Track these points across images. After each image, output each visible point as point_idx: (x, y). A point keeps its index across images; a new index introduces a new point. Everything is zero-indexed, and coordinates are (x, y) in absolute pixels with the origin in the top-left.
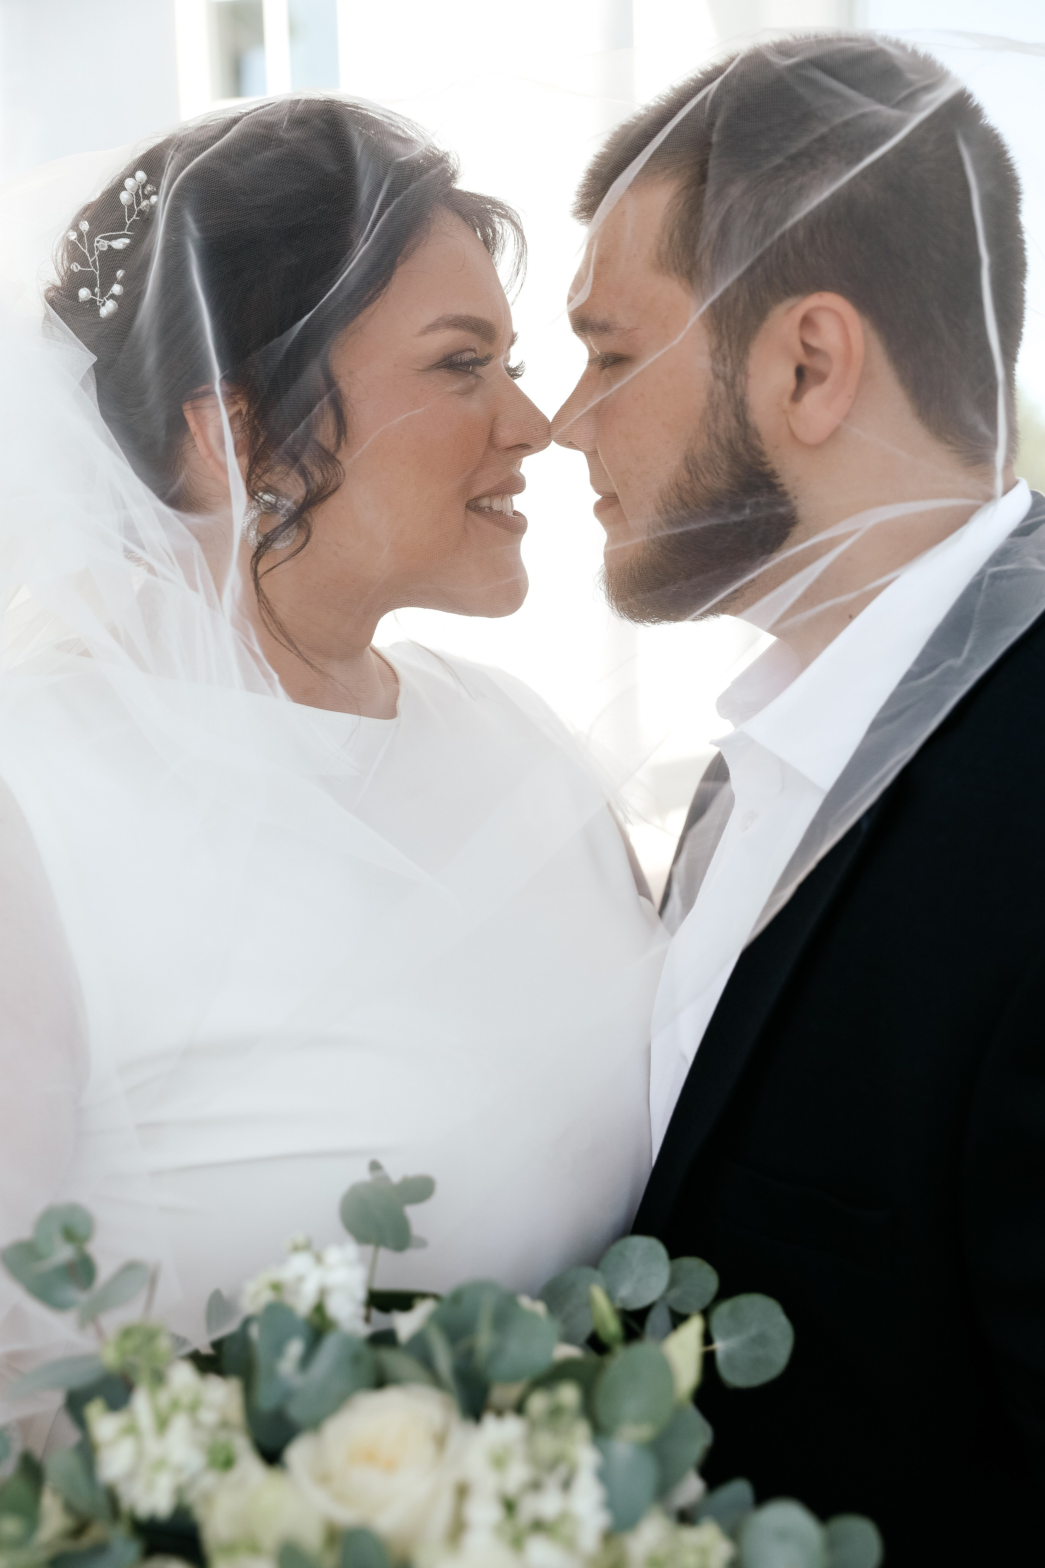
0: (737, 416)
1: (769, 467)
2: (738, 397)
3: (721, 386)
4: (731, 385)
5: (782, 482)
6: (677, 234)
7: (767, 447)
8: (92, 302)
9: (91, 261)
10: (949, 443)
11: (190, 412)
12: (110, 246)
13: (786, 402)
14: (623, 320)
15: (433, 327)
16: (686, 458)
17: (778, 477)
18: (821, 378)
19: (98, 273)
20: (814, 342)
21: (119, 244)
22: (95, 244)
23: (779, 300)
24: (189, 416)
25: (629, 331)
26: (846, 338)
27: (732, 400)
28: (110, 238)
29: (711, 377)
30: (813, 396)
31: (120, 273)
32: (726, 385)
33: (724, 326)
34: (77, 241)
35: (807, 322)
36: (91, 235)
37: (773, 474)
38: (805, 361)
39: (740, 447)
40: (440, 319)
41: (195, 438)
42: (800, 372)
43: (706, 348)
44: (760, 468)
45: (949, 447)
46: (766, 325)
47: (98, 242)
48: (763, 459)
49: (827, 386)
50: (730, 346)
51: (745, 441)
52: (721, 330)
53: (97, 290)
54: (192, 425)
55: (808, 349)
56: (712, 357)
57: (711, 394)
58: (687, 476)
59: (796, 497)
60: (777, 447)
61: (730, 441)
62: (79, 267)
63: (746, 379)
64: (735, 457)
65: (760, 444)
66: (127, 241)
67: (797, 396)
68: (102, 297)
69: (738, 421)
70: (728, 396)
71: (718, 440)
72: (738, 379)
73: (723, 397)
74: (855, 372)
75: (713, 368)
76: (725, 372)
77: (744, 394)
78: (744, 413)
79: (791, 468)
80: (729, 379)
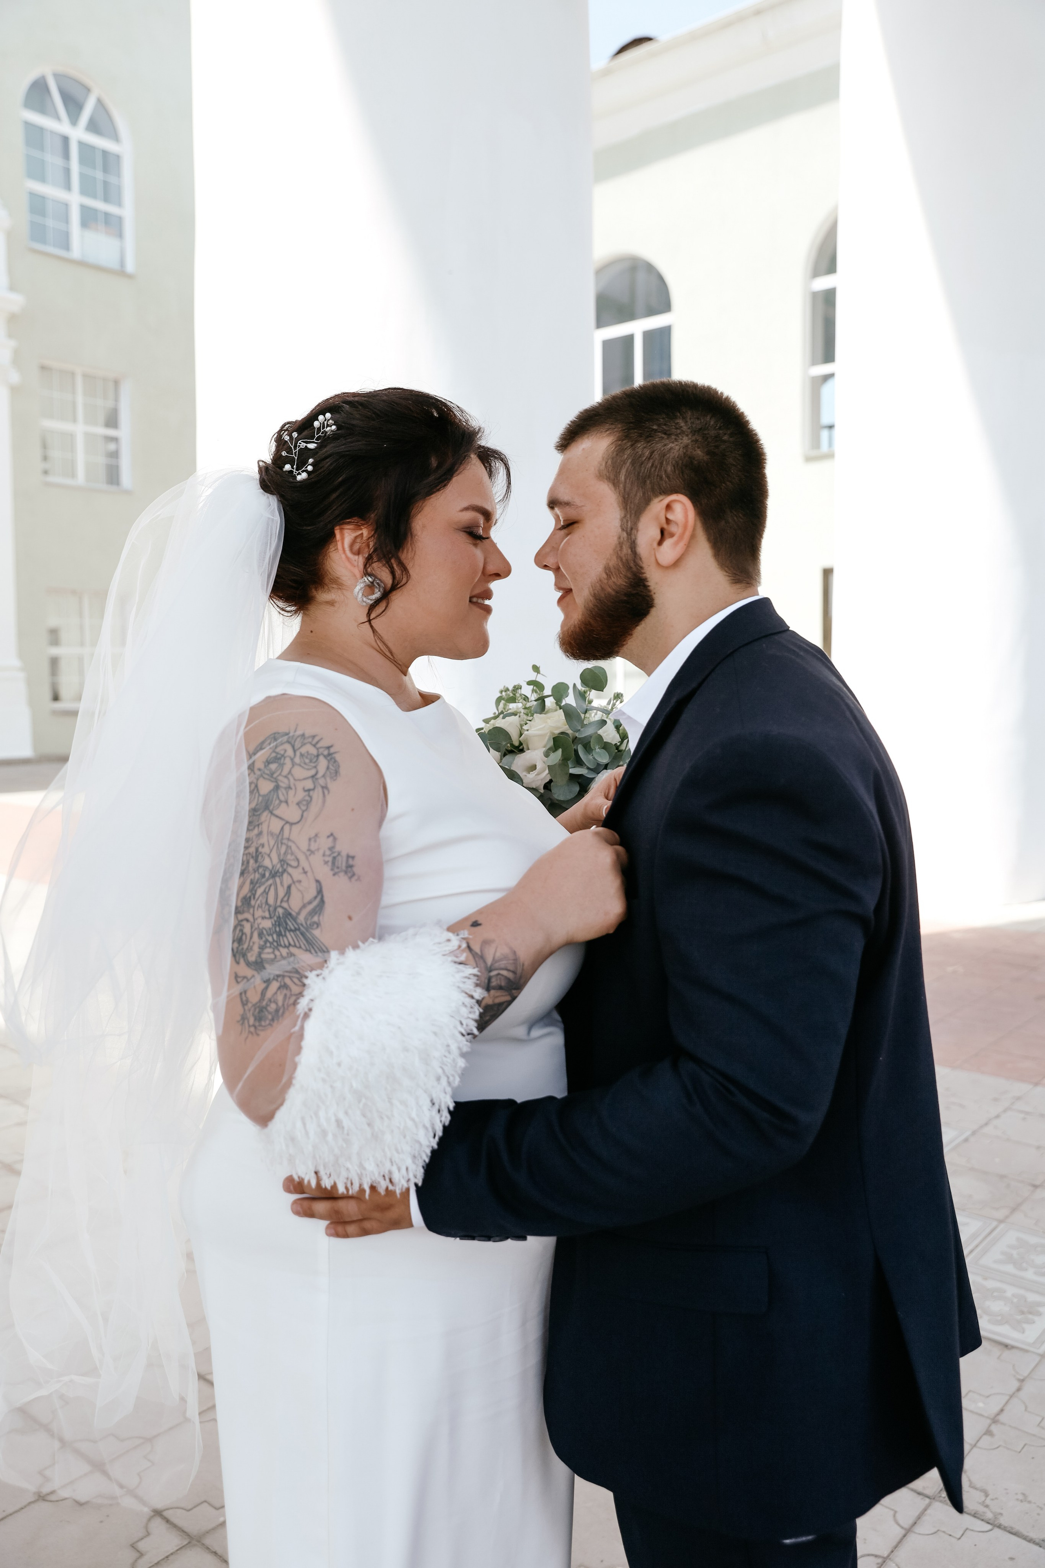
0: (631, 548)
1: (645, 575)
2: (632, 540)
3: (625, 534)
4: (629, 534)
5: (649, 584)
6: (610, 462)
7: (644, 565)
8: (291, 472)
9: (294, 452)
10: (727, 572)
11: (338, 531)
12: (306, 446)
13: (655, 544)
14: (578, 501)
15: (466, 509)
16: (605, 567)
17: (647, 581)
18: (672, 535)
19: (296, 458)
20: (670, 517)
21: (312, 446)
22: (298, 444)
23: (656, 496)
24: (337, 532)
25: (580, 507)
26: (686, 516)
27: (630, 541)
28: (307, 442)
29: (620, 530)
30: (668, 543)
31: (311, 461)
32: (627, 534)
33: (628, 507)
34: (288, 441)
35: (668, 507)
36: (297, 439)
37: (645, 580)
38: (665, 526)
39: (632, 565)
40: (470, 506)
41: (338, 543)
42: (662, 531)
43: (619, 517)
44: (641, 575)
45: (725, 573)
46: (649, 507)
47: (300, 443)
48: (642, 571)
49: (675, 538)
50: (631, 516)
51: (635, 562)
52: (626, 509)
53: (295, 467)
54: (338, 536)
55: (668, 521)
56: (621, 520)
57: (619, 538)
58: (605, 576)
59: (654, 593)
60: (649, 566)
61: (627, 560)
62: (286, 454)
63: (637, 532)
64: (629, 568)
65: (641, 563)
66: (316, 445)
67: (660, 543)
68: (297, 470)
69: (632, 551)
70: (628, 539)
71: (621, 560)
72: (633, 531)
73: (625, 539)
74: (688, 534)
75: (621, 526)
76: (627, 528)
77: (636, 539)
78: (635, 548)
79: (654, 578)
80: (629, 531)
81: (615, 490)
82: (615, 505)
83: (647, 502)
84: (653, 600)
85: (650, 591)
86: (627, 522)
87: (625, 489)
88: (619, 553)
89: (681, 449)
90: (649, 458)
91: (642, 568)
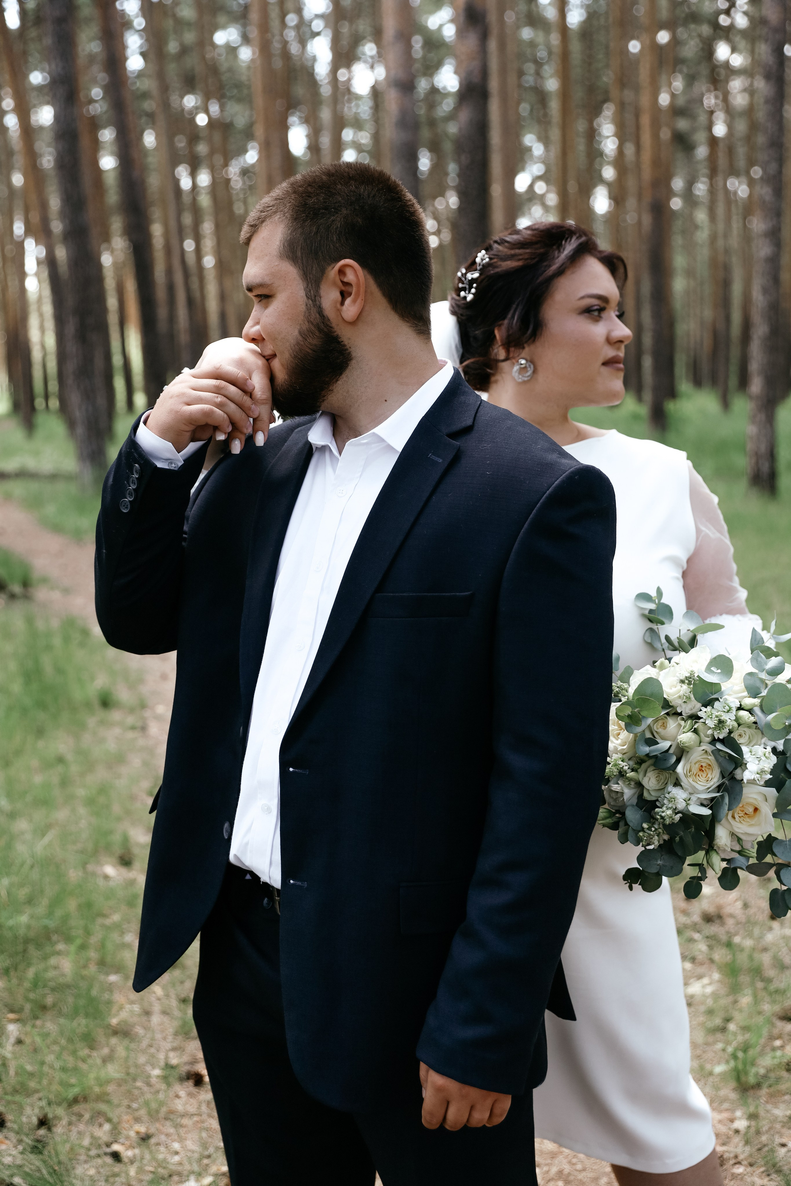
0: (319, 313)
1: (335, 334)
2: (318, 305)
3: (311, 302)
4: (314, 301)
5: (343, 340)
7: (334, 325)
9: (465, 282)
10: (407, 322)
11: (497, 331)
13: (339, 305)
17: (340, 338)
18: (350, 294)
19: (468, 286)
20: (345, 280)
21: (475, 276)
22: (467, 277)
23: (329, 264)
24: (496, 333)
26: (357, 276)
27: (316, 307)
29: (306, 299)
30: (348, 301)
31: (474, 286)
33: (308, 278)
35: (341, 271)
37: (338, 337)
38: (343, 288)
39: (322, 326)
42: (342, 293)
43: (302, 288)
44: (332, 334)
46: (325, 275)
48: (333, 330)
49: (352, 297)
50: (312, 286)
51: (324, 323)
52: (307, 280)
53: (467, 292)
54: (497, 336)
55: (344, 283)
56: (305, 290)
57: (307, 305)
58: (300, 339)
59: (350, 347)
60: (338, 325)
61: (317, 322)
62: (461, 285)
63: (320, 298)
64: (320, 330)
65: (330, 324)
66: (478, 275)
67: (342, 303)
68: (468, 294)
69: (319, 315)
70: (314, 306)
71: (312, 324)
72: (317, 298)
73: (312, 306)
74: (362, 290)
75: (306, 295)
76: (311, 296)
77: (320, 304)
78: (322, 311)
79: (346, 334)
80: (313, 299)
81: (295, 264)
82: (298, 278)
83: (323, 272)
84: (349, 353)
85: (345, 345)
86: (310, 291)
87: (303, 264)
88: (309, 318)
89: (342, 219)
90: (316, 233)
91: (331, 327)
